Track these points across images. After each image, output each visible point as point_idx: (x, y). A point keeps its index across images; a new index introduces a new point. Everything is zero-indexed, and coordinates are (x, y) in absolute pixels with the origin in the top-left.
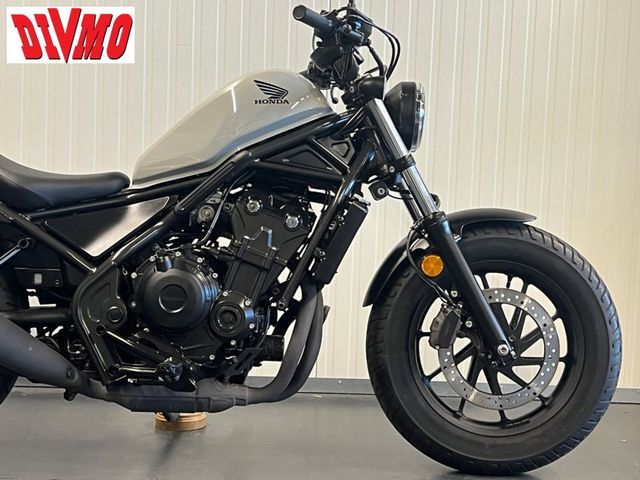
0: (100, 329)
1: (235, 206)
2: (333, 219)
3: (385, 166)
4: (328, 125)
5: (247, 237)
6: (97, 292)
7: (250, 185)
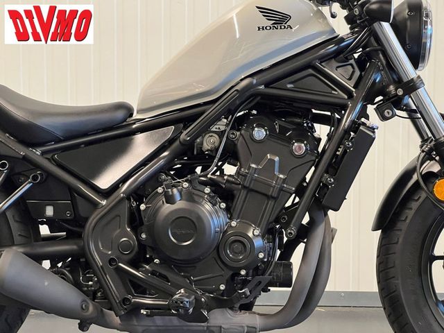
0: (111, 261)
1: (241, 134)
2: (340, 143)
3: (392, 88)
4: (332, 48)
5: (253, 166)
6: (107, 224)
7: (254, 112)
